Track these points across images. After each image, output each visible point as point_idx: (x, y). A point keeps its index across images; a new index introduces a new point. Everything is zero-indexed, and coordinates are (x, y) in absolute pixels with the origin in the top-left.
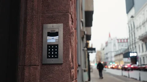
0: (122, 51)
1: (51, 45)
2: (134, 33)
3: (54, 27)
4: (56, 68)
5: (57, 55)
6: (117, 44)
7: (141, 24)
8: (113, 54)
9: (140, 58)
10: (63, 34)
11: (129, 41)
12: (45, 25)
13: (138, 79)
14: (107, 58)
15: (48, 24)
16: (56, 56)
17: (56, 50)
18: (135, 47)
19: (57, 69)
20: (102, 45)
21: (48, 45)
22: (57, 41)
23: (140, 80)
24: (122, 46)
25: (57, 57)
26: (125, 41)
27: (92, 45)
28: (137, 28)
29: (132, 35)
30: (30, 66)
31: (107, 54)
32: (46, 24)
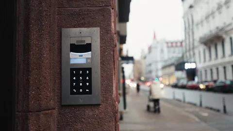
0: (173, 61)
1: (78, 70)
2: (193, 33)
3: (83, 34)
4: (88, 112)
5: (90, 87)
6: (165, 49)
7: (204, 18)
8: (160, 65)
9: (201, 72)
10: (101, 47)
11: (184, 44)
12: (64, 31)
13: (198, 103)
14: (150, 72)
15: (70, 28)
16: (88, 90)
17: (87, 78)
18: (194, 54)
19: (91, 114)
20: (143, 50)
21: (71, 69)
22: (89, 61)
23: (201, 105)
24: (174, 52)
25: (90, 93)
26: (179, 44)
27: (127, 51)
28: (197, 25)
29: (189, 36)
30: (39, 111)
31: (150, 65)
32: (68, 27)
